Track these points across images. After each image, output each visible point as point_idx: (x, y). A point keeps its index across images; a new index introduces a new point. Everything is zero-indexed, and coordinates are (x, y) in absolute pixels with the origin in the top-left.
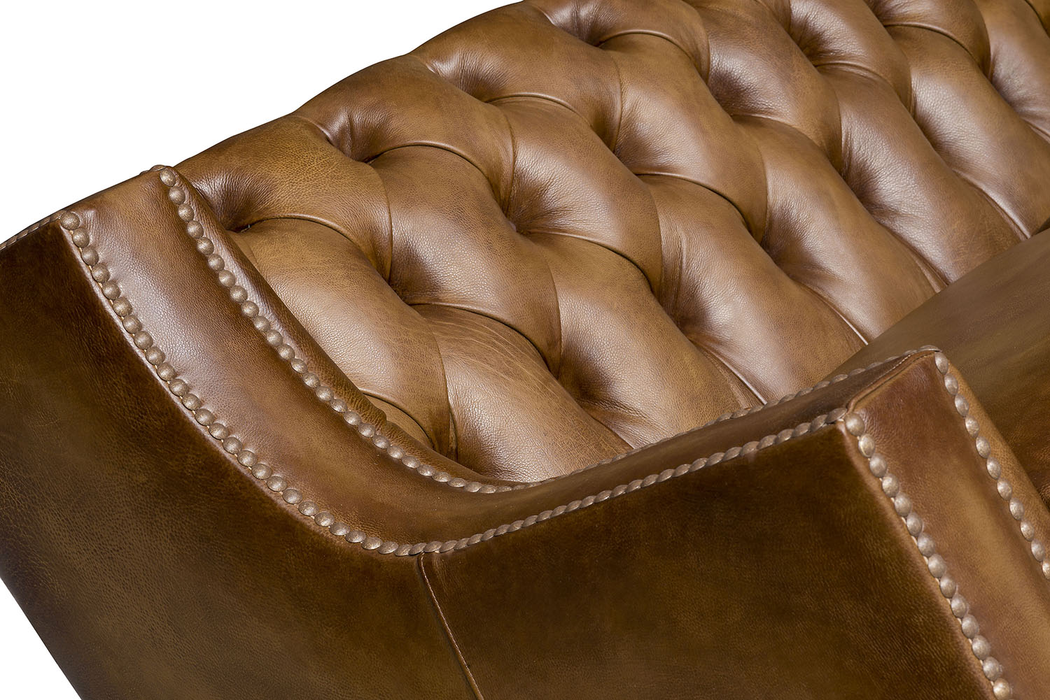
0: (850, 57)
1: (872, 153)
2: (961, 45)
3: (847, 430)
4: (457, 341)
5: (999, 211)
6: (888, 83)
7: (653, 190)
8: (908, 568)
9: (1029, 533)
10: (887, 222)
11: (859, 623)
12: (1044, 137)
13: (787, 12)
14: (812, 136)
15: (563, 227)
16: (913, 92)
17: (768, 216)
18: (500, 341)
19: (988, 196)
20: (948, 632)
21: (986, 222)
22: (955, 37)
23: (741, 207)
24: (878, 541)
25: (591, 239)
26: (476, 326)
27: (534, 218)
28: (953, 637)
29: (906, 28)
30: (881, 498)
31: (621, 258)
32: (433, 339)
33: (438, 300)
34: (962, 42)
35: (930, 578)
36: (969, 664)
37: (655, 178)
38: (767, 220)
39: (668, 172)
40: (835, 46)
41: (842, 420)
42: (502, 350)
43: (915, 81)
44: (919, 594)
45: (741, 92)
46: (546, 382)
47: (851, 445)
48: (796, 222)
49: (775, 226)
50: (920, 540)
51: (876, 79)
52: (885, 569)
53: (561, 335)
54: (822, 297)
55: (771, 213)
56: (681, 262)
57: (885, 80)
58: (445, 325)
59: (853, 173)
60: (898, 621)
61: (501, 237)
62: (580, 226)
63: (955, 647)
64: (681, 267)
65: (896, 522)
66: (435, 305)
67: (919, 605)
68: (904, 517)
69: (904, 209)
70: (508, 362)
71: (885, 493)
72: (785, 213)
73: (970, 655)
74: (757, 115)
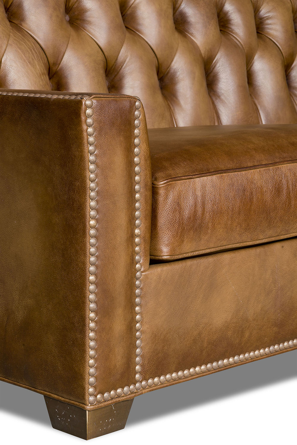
0: (236, 34)
1: (222, 71)
2: (282, 54)
3: (85, 103)
4: (18, 41)
5: (260, 119)
6: (245, 51)
7: (128, 35)
8: (82, 163)
9: (138, 180)
10: (214, 99)
11: (58, 176)
12: (294, 104)
13: (222, 6)
14: (202, 52)
15: (85, 28)
16: (253, 60)
17: (169, 69)
18: (34, 51)
19: (259, 112)
20: (84, 193)
21: (251, 119)
22: (282, 50)
23: (159, 61)
24: (77, 149)
25: (93, 37)
26: (28, 41)
27: (77, 19)
28: (85, 196)
29: (266, 37)
30: (85, 133)
31: (100, 50)
32: (10, 36)
33: (21, 25)
34: (283, 54)
35: (88, 171)
36: (86, 208)
37: (132, 32)
38: (167, 71)
39: (139, 33)
40: (233, 27)
41: (85, 99)
42: (33, 54)
43: (256, 57)
44: (81, 175)
45: (186, 22)
46: (43, 74)
47: (83, 109)
48: (177, 77)
49: (169, 74)
50: (91, 156)
51: (241, 46)
52: (75, 160)
53: (60, 63)
54: (171, 108)
55: (170, 69)
56: (123, 65)
57: (244, 50)
58: (17, 34)
59: (212, 74)
60: (70, 181)
61: (58, 16)
62: (92, 31)
63: (84, 200)
64: (122, 67)
65: (86, 145)
66: (19, 26)
67: (80, 179)
68: (90, 145)
69: (222, 97)
70: (33, 59)
71: (87, 132)
72: (175, 73)
73: (88, 205)
74: (187, 33)
